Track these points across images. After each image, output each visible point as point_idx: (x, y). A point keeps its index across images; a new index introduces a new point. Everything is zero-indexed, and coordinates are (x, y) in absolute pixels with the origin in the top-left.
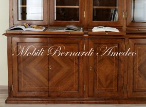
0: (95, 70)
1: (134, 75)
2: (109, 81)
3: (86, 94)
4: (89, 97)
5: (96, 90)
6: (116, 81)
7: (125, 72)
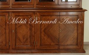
0: (16, 32)
1: (41, 35)
2: (25, 39)
3: (11, 48)
4: (13, 49)
5: (17, 44)
6: (30, 39)
7: (35, 33)
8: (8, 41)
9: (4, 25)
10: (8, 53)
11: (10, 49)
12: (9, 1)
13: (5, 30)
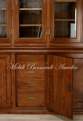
8: (9, 95)
9: (3, 73)
10: (10, 113)
11: (13, 107)
12: (11, 37)
13: (5, 80)
